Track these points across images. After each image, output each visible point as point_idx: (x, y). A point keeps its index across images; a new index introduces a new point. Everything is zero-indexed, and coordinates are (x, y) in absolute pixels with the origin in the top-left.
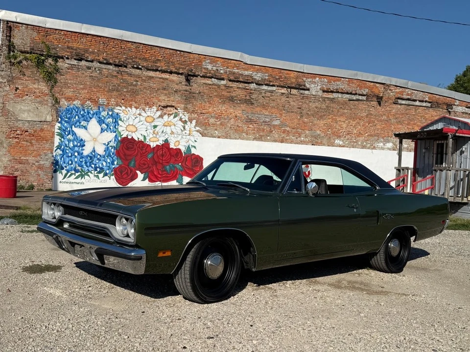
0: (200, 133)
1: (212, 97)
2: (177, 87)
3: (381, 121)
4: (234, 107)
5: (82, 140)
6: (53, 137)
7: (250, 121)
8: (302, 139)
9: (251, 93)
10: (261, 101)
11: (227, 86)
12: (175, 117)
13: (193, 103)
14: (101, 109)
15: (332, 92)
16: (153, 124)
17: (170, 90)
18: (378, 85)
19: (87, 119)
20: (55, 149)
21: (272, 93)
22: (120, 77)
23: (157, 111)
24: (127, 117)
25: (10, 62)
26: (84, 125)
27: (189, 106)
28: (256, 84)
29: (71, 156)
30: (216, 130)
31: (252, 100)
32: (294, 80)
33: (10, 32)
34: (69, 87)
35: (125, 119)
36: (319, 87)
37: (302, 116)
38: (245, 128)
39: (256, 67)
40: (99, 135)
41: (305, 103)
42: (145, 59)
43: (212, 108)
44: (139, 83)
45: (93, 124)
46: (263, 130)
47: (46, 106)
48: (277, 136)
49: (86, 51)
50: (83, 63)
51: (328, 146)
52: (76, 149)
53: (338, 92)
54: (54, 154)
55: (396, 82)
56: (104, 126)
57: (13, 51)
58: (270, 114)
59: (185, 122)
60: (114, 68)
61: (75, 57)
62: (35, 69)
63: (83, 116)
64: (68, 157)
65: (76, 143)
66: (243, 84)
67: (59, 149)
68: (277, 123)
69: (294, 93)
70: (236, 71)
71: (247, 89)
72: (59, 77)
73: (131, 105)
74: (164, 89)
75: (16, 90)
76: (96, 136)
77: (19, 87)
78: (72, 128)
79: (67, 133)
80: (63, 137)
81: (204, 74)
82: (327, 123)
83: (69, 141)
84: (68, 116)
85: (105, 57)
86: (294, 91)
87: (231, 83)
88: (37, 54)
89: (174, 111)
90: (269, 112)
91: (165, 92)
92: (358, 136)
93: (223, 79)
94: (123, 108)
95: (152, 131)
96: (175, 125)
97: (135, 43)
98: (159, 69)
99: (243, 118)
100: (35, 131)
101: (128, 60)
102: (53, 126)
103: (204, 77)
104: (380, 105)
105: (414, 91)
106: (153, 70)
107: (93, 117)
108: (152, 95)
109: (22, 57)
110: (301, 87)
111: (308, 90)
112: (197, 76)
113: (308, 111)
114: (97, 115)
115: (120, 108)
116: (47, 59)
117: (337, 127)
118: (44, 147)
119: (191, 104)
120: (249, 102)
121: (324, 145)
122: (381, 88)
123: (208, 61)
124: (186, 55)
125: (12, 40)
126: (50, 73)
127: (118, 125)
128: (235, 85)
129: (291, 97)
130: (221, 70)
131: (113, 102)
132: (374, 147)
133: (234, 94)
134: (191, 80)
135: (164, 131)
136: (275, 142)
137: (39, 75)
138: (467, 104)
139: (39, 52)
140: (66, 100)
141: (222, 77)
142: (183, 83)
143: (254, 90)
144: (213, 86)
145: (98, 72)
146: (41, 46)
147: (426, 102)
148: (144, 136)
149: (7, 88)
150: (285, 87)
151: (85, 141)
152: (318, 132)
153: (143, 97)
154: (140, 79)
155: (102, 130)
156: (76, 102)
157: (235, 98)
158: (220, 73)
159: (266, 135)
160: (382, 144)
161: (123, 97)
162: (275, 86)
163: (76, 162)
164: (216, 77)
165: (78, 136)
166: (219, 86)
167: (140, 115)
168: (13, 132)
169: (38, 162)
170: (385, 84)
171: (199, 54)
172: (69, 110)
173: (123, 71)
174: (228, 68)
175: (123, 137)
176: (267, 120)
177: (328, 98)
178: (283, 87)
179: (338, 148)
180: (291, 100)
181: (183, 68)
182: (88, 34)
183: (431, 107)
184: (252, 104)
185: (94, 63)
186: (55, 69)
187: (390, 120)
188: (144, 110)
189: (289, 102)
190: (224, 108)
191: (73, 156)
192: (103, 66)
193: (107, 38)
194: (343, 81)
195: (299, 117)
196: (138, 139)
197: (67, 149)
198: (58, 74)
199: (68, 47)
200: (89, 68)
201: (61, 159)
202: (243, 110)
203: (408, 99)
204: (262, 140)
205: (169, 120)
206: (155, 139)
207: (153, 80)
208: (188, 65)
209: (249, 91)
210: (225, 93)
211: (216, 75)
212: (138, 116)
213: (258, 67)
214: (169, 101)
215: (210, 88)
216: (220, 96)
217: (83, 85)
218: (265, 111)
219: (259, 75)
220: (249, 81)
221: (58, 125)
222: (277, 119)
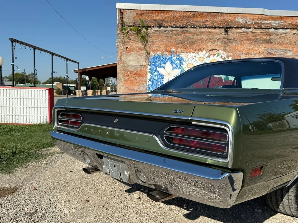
1: (242, 40)
2: (219, 36)
4: (259, 45)
5: (162, 75)
6: (147, 74)
7: (270, 54)
9: (270, 35)
10: (278, 40)
11: (253, 32)
12: (218, 56)
13: (229, 46)
14: (172, 55)
16: (203, 62)
17: (214, 39)
19: (165, 62)
20: (148, 81)
21: (286, 33)
22: (183, 34)
23: (206, 53)
24: (188, 59)
25: (123, 33)
26: (163, 66)
27: (227, 48)
28: (275, 29)
29: (157, 85)
33: (122, 15)
34: (154, 44)
35: (186, 60)
39: (274, 17)
40: (172, 71)
42: (199, 21)
43: (242, 48)
44: (195, 37)
45: (168, 65)
47: (142, 57)
49: (164, 21)
50: (162, 29)
52: (159, 80)
54: (148, 84)
56: (174, 66)
57: (124, 26)
58: (285, 49)
59: (224, 59)
60: (180, 30)
61: (157, 26)
62: (136, 36)
63: (162, 61)
64: (155, 85)
65: (159, 77)
66: (264, 30)
67: (150, 81)
70: (259, 21)
72: (149, 39)
73: (190, 51)
74: (211, 39)
75: (127, 49)
76: (169, 72)
77: (128, 47)
78: (156, 68)
79: (154, 71)
80: (152, 74)
81: (237, 26)
83: (155, 76)
84: (154, 61)
85: (174, 24)
87: (256, 30)
88: (137, 26)
89: (216, 52)
90: (284, 47)
91: (211, 40)
93: (250, 28)
94: (185, 53)
97: (192, 12)
98: (207, 26)
99: (265, 53)
100: (137, 71)
101: (188, 23)
102: (147, 68)
103: (237, 28)
106: (204, 28)
107: (168, 61)
108: (203, 44)
109: (129, 29)
112: (232, 28)
114: (170, 59)
115: (183, 54)
116: (142, 29)
118: (142, 80)
119: (228, 47)
120: (269, 42)
123: (240, 17)
124: (225, 15)
125: (123, 19)
126: (144, 37)
127: (182, 64)
128: (259, 31)
130: (249, 22)
131: (179, 50)
133: (258, 37)
134: (228, 31)
137: (138, 39)
139: (137, 25)
140: (153, 52)
141: (250, 26)
142: (223, 33)
143: (273, 33)
144: (244, 33)
145: (171, 33)
146: (139, 21)
149: (122, 48)
150: (296, 29)
151: (164, 76)
153: (198, 45)
154: (196, 34)
155: (173, 68)
156: (159, 52)
157: (259, 40)
158: (248, 24)
161: (185, 47)
162: (288, 29)
164: (246, 27)
165: (160, 73)
166: (247, 33)
167: (195, 57)
168: (126, 73)
169: (139, 89)
171: (233, 14)
172: (155, 58)
173: (185, 31)
174: (254, 20)
175: (185, 71)
176: (283, 53)
178: (294, 29)
181: (223, 24)
182: (164, 11)
184: (271, 43)
185: (168, 28)
186: (146, 34)
188: (198, 53)
190: (251, 47)
191: (158, 85)
192: (173, 29)
193: (175, 11)
197: (154, 81)
198: (148, 37)
199: (154, 20)
200: (165, 31)
201: (151, 87)
205: (214, 58)
207: (203, 34)
208: (226, 22)
209: (269, 34)
210: (251, 37)
211: (245, 26)
212: (194, 58)
213: (276, 17)
214: (214, 46)
215: (241, 35)
216: (248, 40)
217: (162, 42)
218: (281, 47)
219: (276, 23)
220: (269, 27)
221: (149, 67)
222: (290, 52)
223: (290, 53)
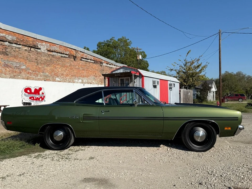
3: (76, 68)
7: (6, 66)
8: (39, 77)
9: (6, 48)
10: (13, 53)
15: (52, 51)
18: (73, 50)
21: (19, 49)
28: (9, 42)
31: (7, 53)
32: (31, 43)
36: (45, 48)
37: (38, 64)
38: (4, 70)
39: (8, 31)
41: (39, 56)
46: (16, 72)
48: (24, 76)
51: (53, 81)
53: (55, 52)
55: (80, 49)
58: (19, 62)
68: (23, 67)
71: (3, 45)
82: (51, 69)
86: (32, 49)
90: (19, 61)
92: (67, 76)
99: (2, 64)
104: (75, 61)
105: (87, 55)
110: (36, 47)
111: (40, 49)
113: (41, 61)
117: (57, 71)
120: (5, 54)
121: (51, 81)
122: (74, 51)
129: (31, 52)
132: (74, 82)
136: (23, 79)
138: (106, 62)
143: (8, 46)
147: (92, 60)
150: (27, 46)
152: (47, 73)
159: (18, 75)
160: (77, 80)
162: (21, 45)
170: (76, 50)
176: (18, 65)
177: (51, 55)
178: (25, 46)
179: (58, 82)
180: (31, 54)
183: (95, 63)
184: (7, 55)
187: (80, 68)
189: (30, 55)
194: (57, 46)
195: (36, 65)
202: (2, 59)
203: (86, 59)
204: (15, 78)
209: (4, 46)
213: (9, 32)
218: (16, 60)
219: (10, 37)
220: (4, 40)
222: (23, 65)
223: (24, 66)
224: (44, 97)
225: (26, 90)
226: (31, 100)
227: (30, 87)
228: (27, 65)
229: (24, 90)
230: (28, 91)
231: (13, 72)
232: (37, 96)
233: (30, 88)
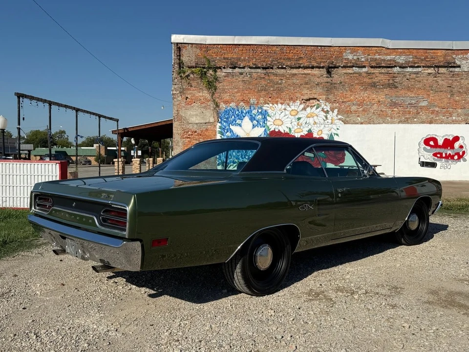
0: (343, 121)
1: (353, 85)
2: (318, 80)
4: (377, 92)
5: (237, 136)
6: (215, 135)
7: (394, 105)
8: (454, 118)
9: (394, 77)
10: (405, 83)
11: (368, 73)
12: (317, 108)
13: (334, 93)
14: (252, 108)
16: (297, 117)
17: (312, 84)
19: (241, 117)
21: (417, 74)
22: (267, 78)
23: (301, 104)
24: (274, 113)
25: (181, 76)
26: (239, 123)
27: (330, 97)
28: (400, 67)
30: (358, 116)
31: (396, 84)
32: (442, 59)
33: (180, 52)
34: (226, 92)
35: (272, 115)
37: (453, 95)
38: (389, 112)
39: (399, 50)
40: (251, 130)
41: (456, 80)
42: (289, 59)
43: (353, 96)
44: (284, 81)
45: (246, 122)
46: (409, 113)
47: (209, 110)
48: (424, 117)
49: (239, 59)
50: (237, 70)
56: (255, 122)
57: (183, 68)
58: (416, 96)
59: (327, 112)
60: (262, 71)
61: (230, 66)
62: (199, 81)
63: (238, 115)
66: (385, 69)
68: (424, 104)
69: (442, 72)
70: (377, 57)
71: (390, 74)
72: (218, 85)
73: (277, 101)
74: (306, 84)
75: (186, 99)
76: (248, 132)
77: (188, 96)
78: (229, 126)
79: (226, 131)
80: (223, 135)
81: (345, 64)
84: (226, 116)
85: (255, 63)
86: (442, 70)
87: (373, 69)
88: (200, 67)
89: (315, 102)
90: (415, 94)
91: (307, 86)
93: (364, 67)
94: (271, 105)
95: (296, 123)
96: (317, 116)
97: (279, 45)
98: (302, 66)
99: (387, 103)
100: (202, 131)
101: (274, 62)
102: (215, 126)
103: (344, 67)
106: (296, 68)
107: (246, 115)
108: (295, 91)
109: (189, 72)
110: (450, 65)
111: (459, 67)
112: (338, 67)
113: (460, 88)
114: (249, 113)
115: (268, 106)
116: (208, 70)
119: (332, 94)
120: (393, 86)
123: (349, 51)
124: (327, 49)
125: (181, 58)
126: (211, 82)
127: (267, 120)
128: (377, 71)
129: (438, 76)
130: (362, 58)
131: (262, 100)
133: (376, 80)
134: (332, 72)
135: (308, 122)
136: (423, 123)
137: (203, 85)
139: (202, 66)
140: (224, 104)
141: (364, 64)
142: (324, 76)
143: (398, 74)
144: (355, 75)
145: (249, 76)
146: (204, 60)
148: (290, 128)
149: (180, 98)
150: (432, 67)
153: (288, 93)
154: (285, 77)
155: (254, 126)
156: (232, 104)
157: (377, 84)
158: (361, 62)
159: (413, 117)
161: (270, 96)
162: (420, 67)
163: (234, 156)
164: (357, 66)
165: (234, 133)
166: (360, 74)
167: (285, 109)
168: (185, 133)
171: (339, 47)
172: (226, 112)
173: (270, 73)
174: (369, 55)
175: (271, 130)
176: (413, 102)
178: (429, 67)
180: (439, 79)
181: (324, 62)
182: (239, 45)
184: (396, 87)
185: (246, 69)
186: (214, 78)
188: (288, 105)
189: (437, 82)
190: (367, 95)
192: (253, 70)
193: (255, 45)
195: (449, 96)
196: (284, 131)
198: (217, 83)
199: (224, 58)
200: (241, 74)
202: (387, 95)
204: (408, 123)
205: (312, 111)
206: (300, 130)
207: (296, 77)
208: (329, 58)
209: (392, 75)
210: (367, 80)
211: (357, 64)
212: (284, 111)
213: (402, 50)
214: (311, 94)
215: (351, 77)
216: (361, 84)
217: (237, 89)
218: (411, 93)
219: (402, 59)
220: (391, 66)
221: (219, 124)
222: (424, 100)
223: (424, 102)
224: (464, 153)
225: (427, 142)
226: (436, 158)
227: (436, 135)
228: (431, 99)
229: (423, 141)
230: (432, 143)
231: (404, 113)
232: (449, 152)
233: (436, 137)
